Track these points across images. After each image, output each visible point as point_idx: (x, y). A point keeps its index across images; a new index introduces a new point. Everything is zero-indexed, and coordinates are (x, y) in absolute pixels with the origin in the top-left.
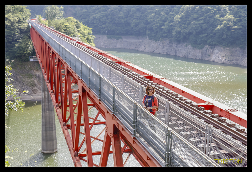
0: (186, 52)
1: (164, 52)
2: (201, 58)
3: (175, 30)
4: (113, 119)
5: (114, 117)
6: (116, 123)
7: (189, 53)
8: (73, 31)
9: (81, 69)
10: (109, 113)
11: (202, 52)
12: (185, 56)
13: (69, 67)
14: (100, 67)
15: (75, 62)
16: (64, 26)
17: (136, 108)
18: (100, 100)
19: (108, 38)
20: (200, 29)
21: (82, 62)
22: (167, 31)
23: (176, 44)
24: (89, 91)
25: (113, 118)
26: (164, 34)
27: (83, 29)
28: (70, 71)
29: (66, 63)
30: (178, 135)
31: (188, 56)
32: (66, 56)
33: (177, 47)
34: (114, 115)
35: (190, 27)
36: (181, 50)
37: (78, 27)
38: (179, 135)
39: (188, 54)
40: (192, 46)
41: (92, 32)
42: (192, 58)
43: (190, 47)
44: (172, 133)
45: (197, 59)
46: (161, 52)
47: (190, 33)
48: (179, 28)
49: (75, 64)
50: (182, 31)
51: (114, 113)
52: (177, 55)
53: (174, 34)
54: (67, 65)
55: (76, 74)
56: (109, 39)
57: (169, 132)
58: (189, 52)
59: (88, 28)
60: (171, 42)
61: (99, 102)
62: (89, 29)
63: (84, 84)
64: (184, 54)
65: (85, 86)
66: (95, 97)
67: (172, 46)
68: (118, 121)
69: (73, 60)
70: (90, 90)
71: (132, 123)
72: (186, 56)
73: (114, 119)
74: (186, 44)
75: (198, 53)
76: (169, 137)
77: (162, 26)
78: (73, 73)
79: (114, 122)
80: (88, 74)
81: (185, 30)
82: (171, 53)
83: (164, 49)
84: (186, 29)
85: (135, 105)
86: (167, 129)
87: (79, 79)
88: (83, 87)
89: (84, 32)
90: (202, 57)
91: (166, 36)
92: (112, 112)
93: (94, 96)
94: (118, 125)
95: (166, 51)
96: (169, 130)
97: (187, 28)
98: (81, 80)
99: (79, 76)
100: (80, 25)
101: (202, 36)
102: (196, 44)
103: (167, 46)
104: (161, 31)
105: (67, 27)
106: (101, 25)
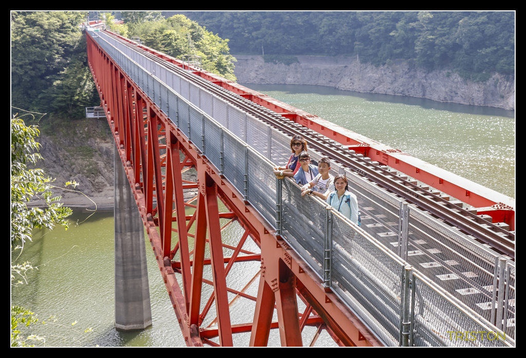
0: (447, 90)
1: (396, 90)
2: (483, 102)
3: (422, 39)
4: (277, 247)
6: (285, 257)
7: (455, 92)
8: (186, 46)
9: (204, 132)
10: (268, 233)
11: (485, 90)
12: (445, 98)
13: (176, 128)
14: (246, 127)
15: (189, 118)
16: (164, 36)
17: (330, 221)
18: (247, 204)
19: (267, 61)
20: (479, 35)
21: (204, 117)
22: (403, 43)
23: (425, 73)
24: (223, 184)
25: (278, 244)
26: (395, 49)
27: (208, 43)
28: (178, 137)
29: (169, 119)
31: (452, 100)
32: (168, 104)
33: (426, 80)
34: (279, 238)
35: (456, 31)
36: (435, 84)
37: (196, 38)
39: (453, 94)
40: (461, 76)
41: (228, 49)
42: (462, 102)
43: (456, 78)
44: (414, 277)
46: (390, 90)
47: (456, 47)
48: (431, 35)
49: (190, 121)
50: (437, 42)
51: (279, 233)
52: (428, 96)
53: (418, 48)
54: (171, 124)
55: (191, 145)
56: (269, 64)
58: (454, 89)
59: (219, 39)
60: (412, 66)
61: (246, 209)
62: (223, 41)
63: (209, 168)
64: (442, 95)
65: (212, 171)
66: (236, 197)
67: (413, 77)
68: (289, 252)
69: (184, 114)
70: (224, 181)
72: (448, 98)
73: (281, 247)
74: (446, 71)
75: (475, 91)
76: (408, 286)
77: (391, 31)
78: (185, 141)
79: (279, 254)
80: (219, 143)
81: (444, 38)
82: (412, 93)
83: (396, 84)
84: (447, 36)
86: (404, 266)
87: (198, 156)
88: (208, 173)
89: (211, 48)
90: (485, 100)
91: (401, 55)
92: (276, 230)
93: (233, 195)
94: (290, 261)
95: (401, 89)
97: (448, 33)
98: (204, 157)
99: (198, 150)
100: (201, 33)
101: (483, 51)
102: (471, 71)
103: (404, 76)
104: (389, 43)
105: (172, 37)
106: (250, 33)
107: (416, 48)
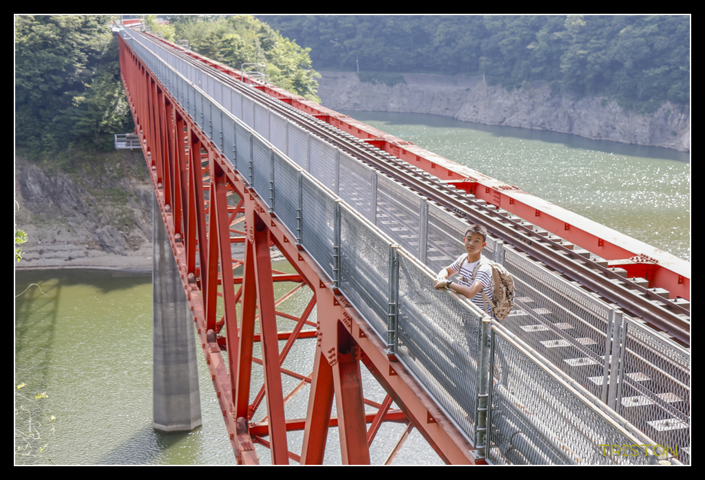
0: (601, 123)
1: (534, 122)
2: (648, 140)
3: (569, 55)
4: (335, 305)
5: (338, 298)
6: (344, 317)
7: (611, 126)
8: (253, 56)
9: (252, 156)
10: (325, 287)
11: (651, 124)
12: (599, 134)
13: (219, 154)
14: (309, 151)
15: (236, 138)
16: (223, 42)
17: (396, 263)
18: (300, 248)
19: (363, 80)
20: (647, 50)
21: (252, 135)
22: (545, 59)
23: (572, 100)
24: (273, 225)
25: (335, 300)
26: (534, 67)
27: (282, 52)
28: (222, 167)
29: (212, 143)
30: (511, 337)
31: (607, 136)
32: (211, 122)
33: (574, 109)
34: (337, 293)
35: (616, 45)
36: (585, 115)
37: (266, 45)
38: (514, 336)
39: (610, 129)
40: (621, 105)
41: (310, 62)
42: (621, 140)
43: (614, 107)
44: (493, 332)
45: (636, 145)
46: (525, 123)
47: (615, 65)
48: (581, 49)
49: (236, 144)
50: (590, 58)
51: (337, 285)
52: (576, 132)
53: (564, 67)
54: (214, 149)
55: (237, 176)
56: (366, 85)
57: (485, 329)
58: (611, 122)
59: (297, 47)
60: (556, 90)
61: (300, 256)
62: (302, 50)
63: (258, 205)
64: (595, 131)
65: (261, 209)
66: (288, 241)
67: (558, 105)
68: (348, 310)
69: (229, 133)
70: (274, 220)
71: (387, 311)
72: (602, 134)
73: (339, 304)
74: (601, 98)
75: (639, 126)
76: (486, 345)
77: (529, 43)
78: (231, 172)
79: (337, 314)
80: (269, 170)
81: (599, 53)
82: (555, 127)
83: (534, 115)
84: (603, 51)
85: (393, 252)
86: (481, 318)
87: (245, 189)
88: (257, 212)
89: (287, 60)
90: (652, 137)
91: (541, 75)
92: (333, 280)
93: (285, 238)
94: (350, 323)
95: (541, 121)
96: (484, 322)
97: (605, 47)
98: (252, 191)
99: (245, 182)
100: (273, 39)
101: (650, 73)
102: (634, 99)
103: (545, 104)
104: (526, 59)
105: (235, 43)
106: (341, 41)
107: (562, 66)
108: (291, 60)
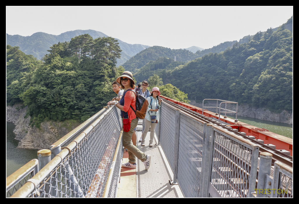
0: (264, 116)
1: (244, 114)
2: (279, 121)
3: (254, 97)
7: (267, 116)
8: (172, 96)
11: (280, 116)
12: (264, 118)
16: (163, 91)
19: (197, 102)
20: (278, 96)
22: (247, 98)
23: (255, 109)
26: (244, 100)
27: (180, 95)
31: (266, 119)
33: (256, 111)
35: (268, 94)
36: (259, 113)
37: (175, 93)
39: (267, 117)
40: (270, 111)
41: (187, 98)
42: (271, 121)
43: (268, 111)
45: (275, 122)
46: (242, 115)
47: (268, 100)
48: (258, 95)
50: (260, 98)
52: (257, 117)
53: (253, 100)
56: (198, 104)
58: (267, 115)
59: (184, 93)
60: (250, 106)
62: (185, 94)
64: (263, 118)
67: (251, 110)
72: (265, 119)
74: (264, 109)
75: (276, 117)
77: (242, 93)
81: (263, 96)
82: (250, 116)
83: (244, 113)
84: (264, 96)
89: (181, 97)
90: (280, 120)
91: (246, 102)
95: (246, 114)
97: (265, 95)
100: (177, 91)
101: (279, 102)
102: (274, 109)
103: (247, 110)
104: (242, 98)
105: (167, 92)
106: (191, 93)
107: (252, 100)
108: (183, 97)
